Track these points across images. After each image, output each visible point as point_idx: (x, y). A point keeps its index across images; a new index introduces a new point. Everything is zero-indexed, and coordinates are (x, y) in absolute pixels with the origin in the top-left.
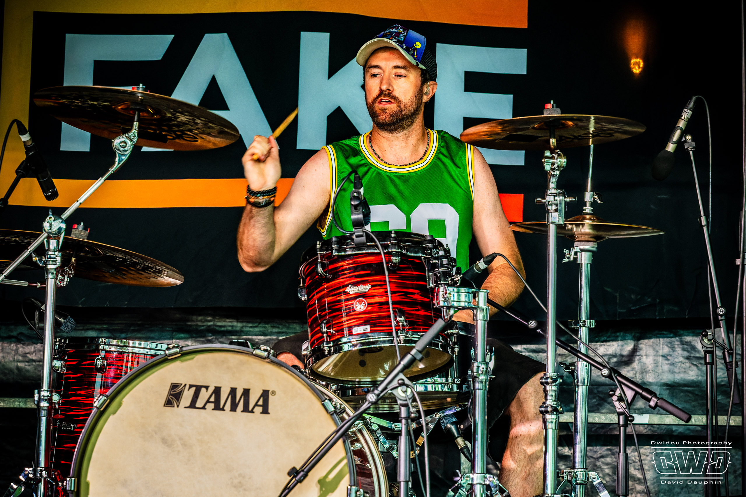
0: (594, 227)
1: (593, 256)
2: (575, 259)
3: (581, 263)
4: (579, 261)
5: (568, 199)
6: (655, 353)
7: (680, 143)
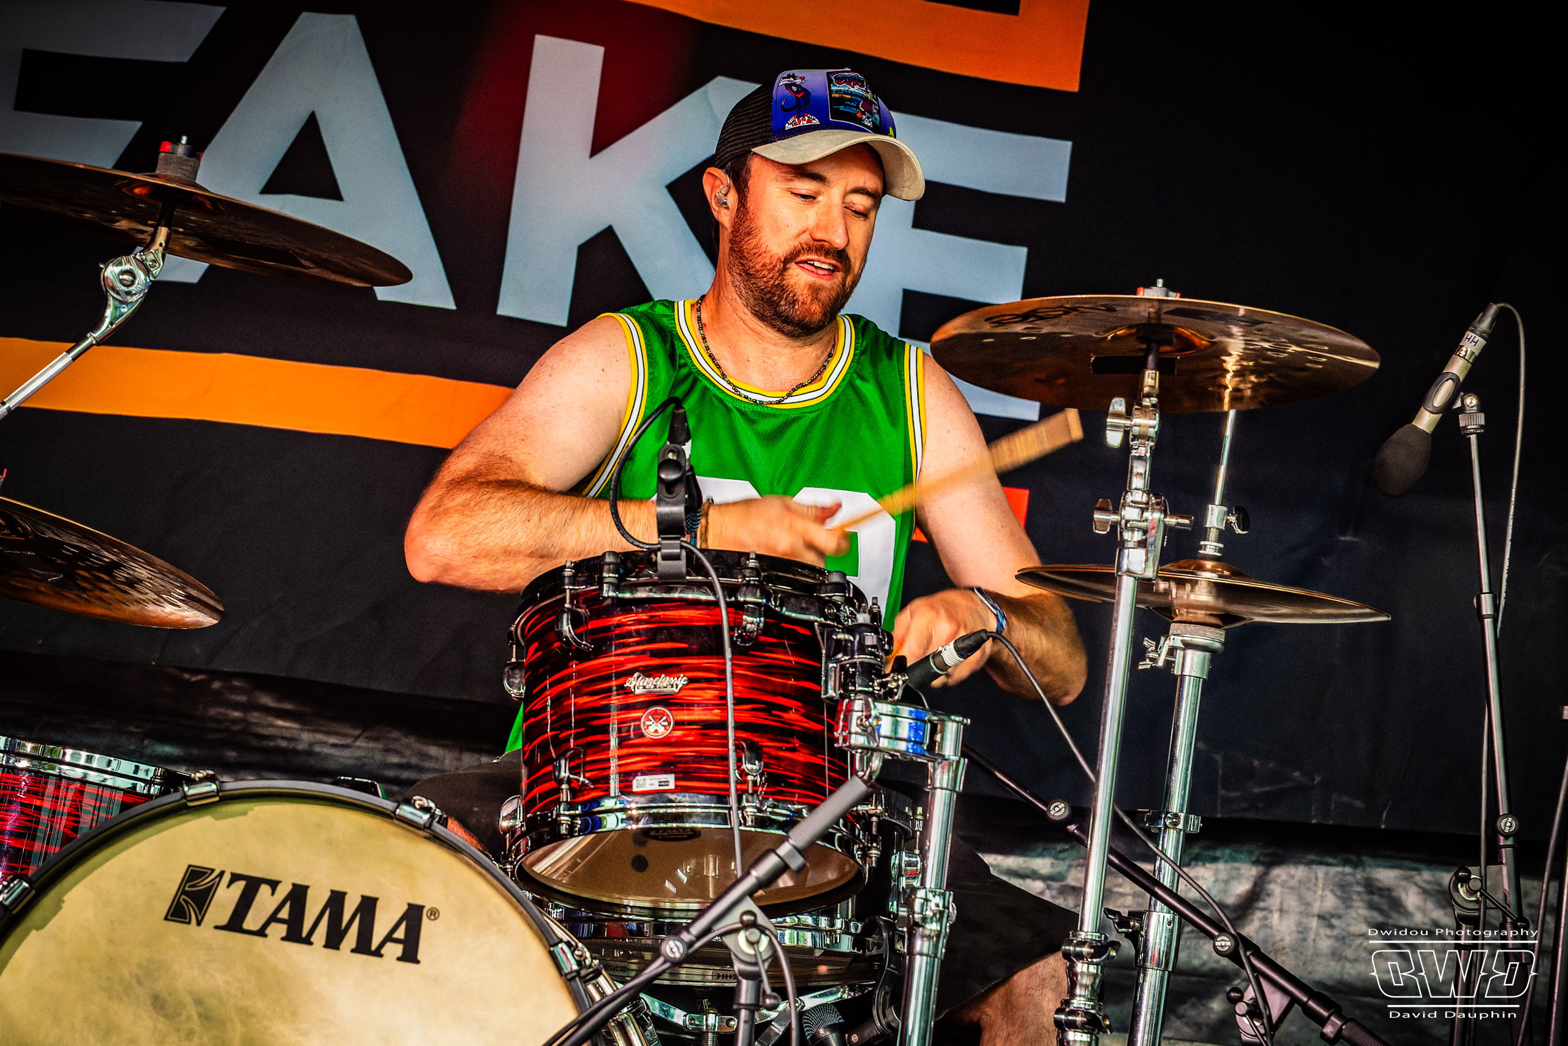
0: (1219, 589)
1: (1212, 661)
2: (1169, 664)
3: (1182, 676)
4: (1177, 671)
5: (1172, 521)
6: (1303, 908)
7: (1449, 414)
